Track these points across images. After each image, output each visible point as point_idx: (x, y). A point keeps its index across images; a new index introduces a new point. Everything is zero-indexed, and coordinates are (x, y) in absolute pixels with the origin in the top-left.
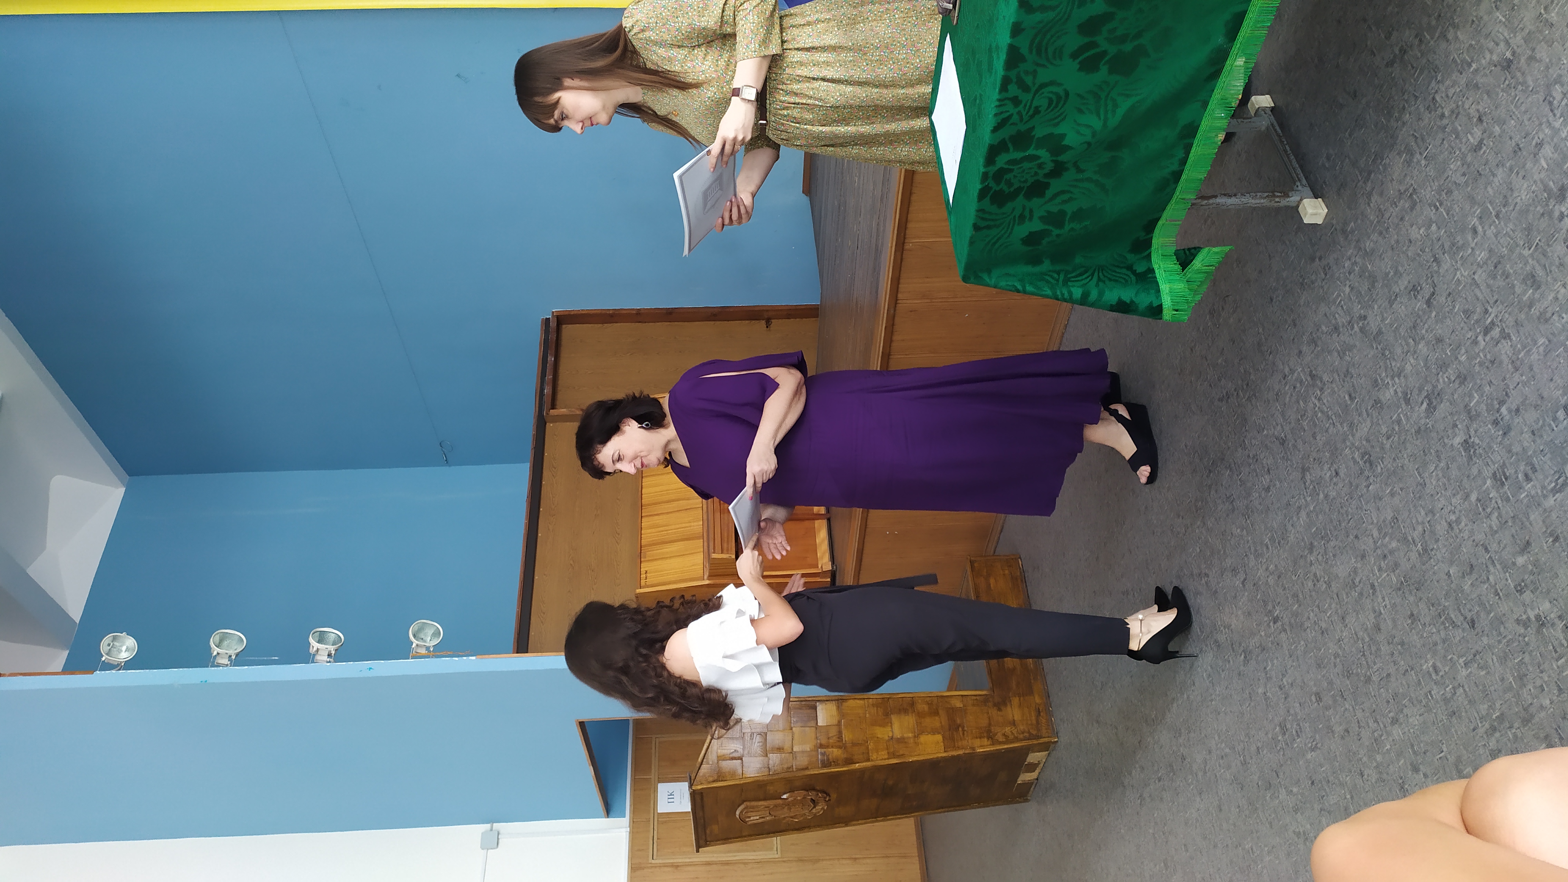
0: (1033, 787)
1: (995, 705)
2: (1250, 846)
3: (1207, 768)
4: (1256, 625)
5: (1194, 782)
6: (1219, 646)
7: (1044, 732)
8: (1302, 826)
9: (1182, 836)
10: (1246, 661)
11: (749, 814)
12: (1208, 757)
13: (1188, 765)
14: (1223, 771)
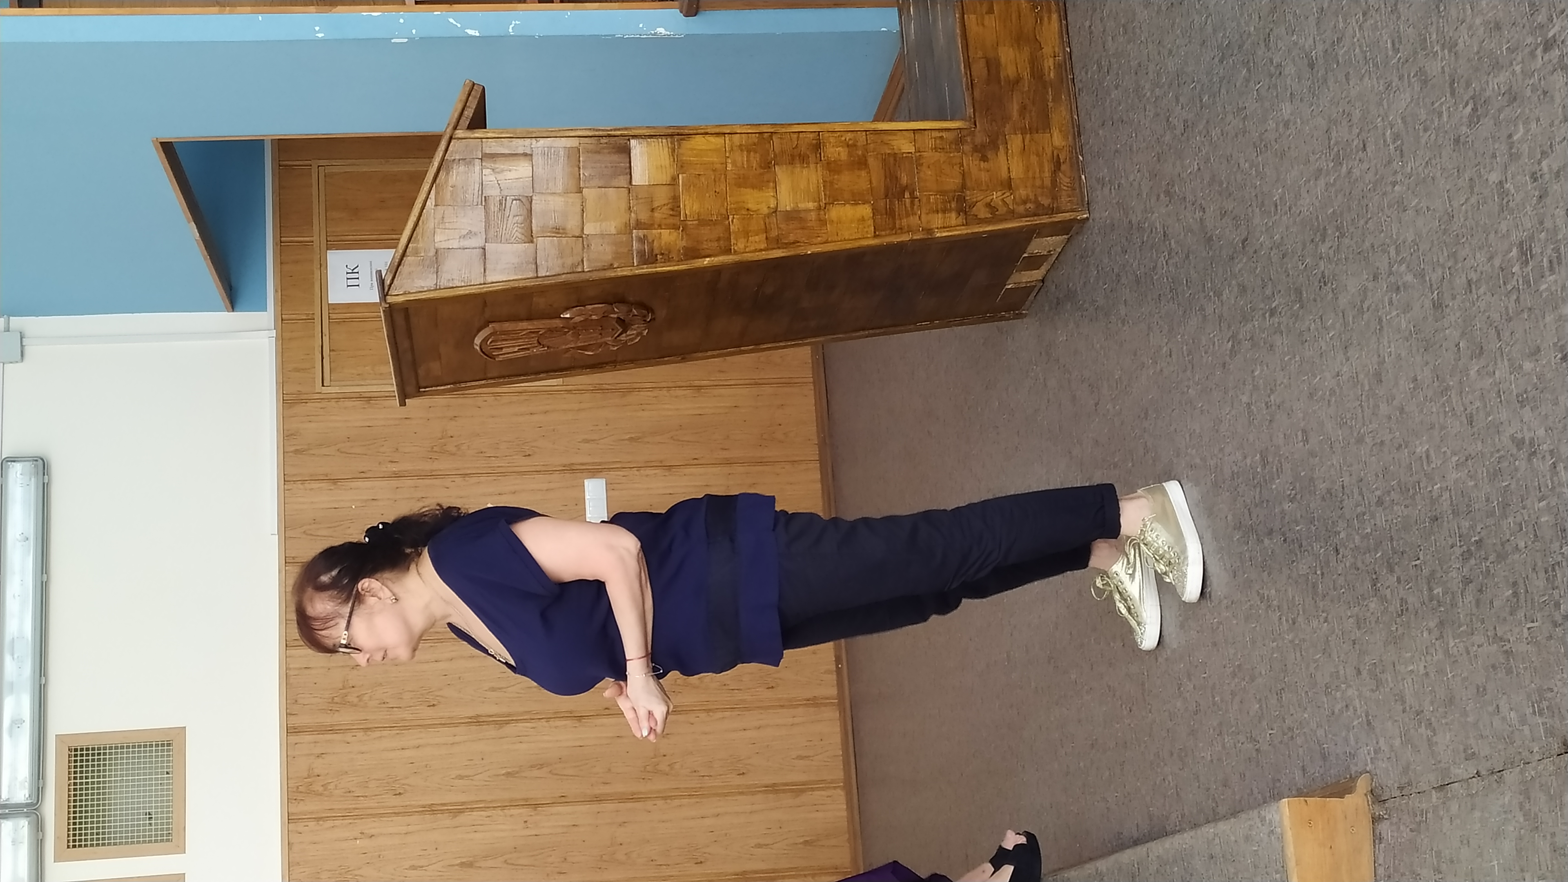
0: (1031, 297)
1: (976, 149)
2: (1424, 450)
3: (1365, 306)
4: (1508, 48)
5: (1338, 325)
6: (1425, 82)
7: (1064, 200)
8: (1529, 430)
9: (1301, 415)
10: (1474, 119)
11: (499, 344)
12: (1370, 285)
13: (1331, 295)
14: (1395, 313)
